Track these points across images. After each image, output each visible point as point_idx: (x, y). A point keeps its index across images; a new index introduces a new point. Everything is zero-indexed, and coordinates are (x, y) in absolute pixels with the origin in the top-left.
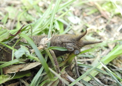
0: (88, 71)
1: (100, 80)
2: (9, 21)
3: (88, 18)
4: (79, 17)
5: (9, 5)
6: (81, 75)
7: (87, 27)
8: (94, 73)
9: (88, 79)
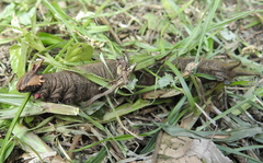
0: (239, 103)
1: (252, 114)
2: (148, 33)
3: (246, 33)
4: (233, 31)
5: (149, 10)
6: (229, 107)
7: (244, 46)
8: (245, 106)
9: (237, 112)
